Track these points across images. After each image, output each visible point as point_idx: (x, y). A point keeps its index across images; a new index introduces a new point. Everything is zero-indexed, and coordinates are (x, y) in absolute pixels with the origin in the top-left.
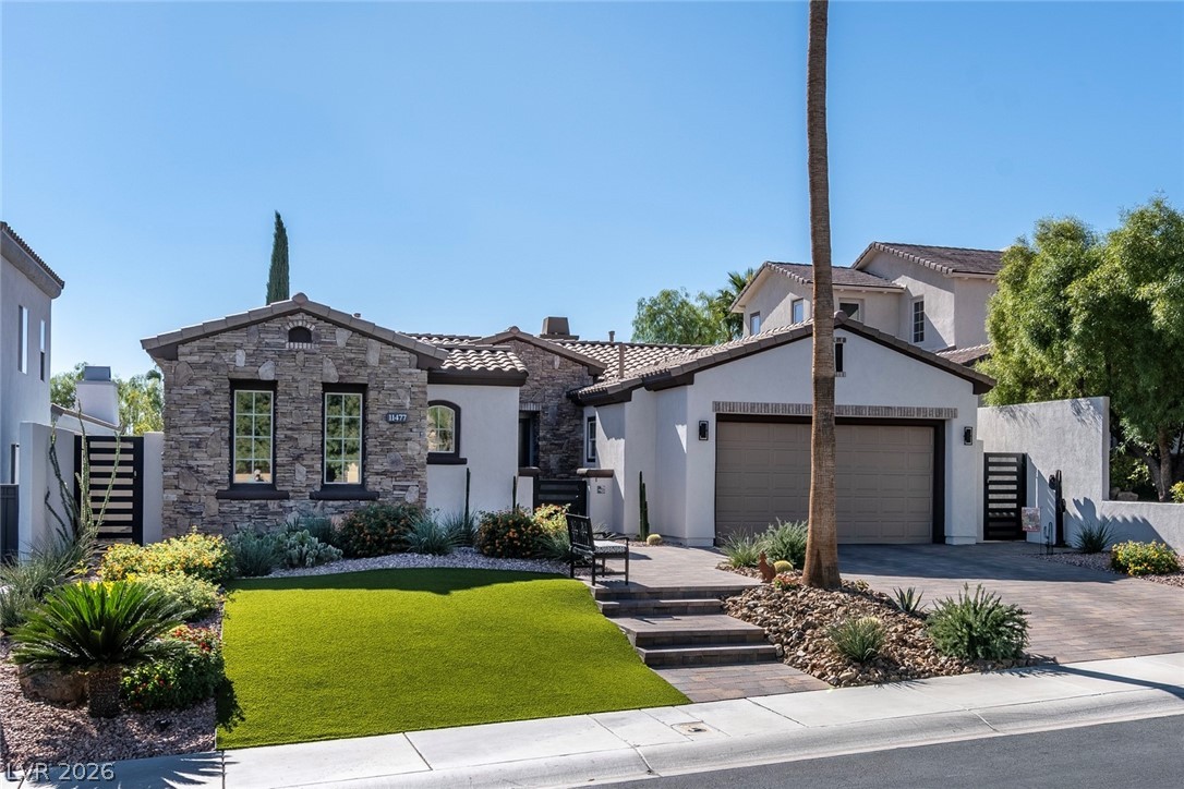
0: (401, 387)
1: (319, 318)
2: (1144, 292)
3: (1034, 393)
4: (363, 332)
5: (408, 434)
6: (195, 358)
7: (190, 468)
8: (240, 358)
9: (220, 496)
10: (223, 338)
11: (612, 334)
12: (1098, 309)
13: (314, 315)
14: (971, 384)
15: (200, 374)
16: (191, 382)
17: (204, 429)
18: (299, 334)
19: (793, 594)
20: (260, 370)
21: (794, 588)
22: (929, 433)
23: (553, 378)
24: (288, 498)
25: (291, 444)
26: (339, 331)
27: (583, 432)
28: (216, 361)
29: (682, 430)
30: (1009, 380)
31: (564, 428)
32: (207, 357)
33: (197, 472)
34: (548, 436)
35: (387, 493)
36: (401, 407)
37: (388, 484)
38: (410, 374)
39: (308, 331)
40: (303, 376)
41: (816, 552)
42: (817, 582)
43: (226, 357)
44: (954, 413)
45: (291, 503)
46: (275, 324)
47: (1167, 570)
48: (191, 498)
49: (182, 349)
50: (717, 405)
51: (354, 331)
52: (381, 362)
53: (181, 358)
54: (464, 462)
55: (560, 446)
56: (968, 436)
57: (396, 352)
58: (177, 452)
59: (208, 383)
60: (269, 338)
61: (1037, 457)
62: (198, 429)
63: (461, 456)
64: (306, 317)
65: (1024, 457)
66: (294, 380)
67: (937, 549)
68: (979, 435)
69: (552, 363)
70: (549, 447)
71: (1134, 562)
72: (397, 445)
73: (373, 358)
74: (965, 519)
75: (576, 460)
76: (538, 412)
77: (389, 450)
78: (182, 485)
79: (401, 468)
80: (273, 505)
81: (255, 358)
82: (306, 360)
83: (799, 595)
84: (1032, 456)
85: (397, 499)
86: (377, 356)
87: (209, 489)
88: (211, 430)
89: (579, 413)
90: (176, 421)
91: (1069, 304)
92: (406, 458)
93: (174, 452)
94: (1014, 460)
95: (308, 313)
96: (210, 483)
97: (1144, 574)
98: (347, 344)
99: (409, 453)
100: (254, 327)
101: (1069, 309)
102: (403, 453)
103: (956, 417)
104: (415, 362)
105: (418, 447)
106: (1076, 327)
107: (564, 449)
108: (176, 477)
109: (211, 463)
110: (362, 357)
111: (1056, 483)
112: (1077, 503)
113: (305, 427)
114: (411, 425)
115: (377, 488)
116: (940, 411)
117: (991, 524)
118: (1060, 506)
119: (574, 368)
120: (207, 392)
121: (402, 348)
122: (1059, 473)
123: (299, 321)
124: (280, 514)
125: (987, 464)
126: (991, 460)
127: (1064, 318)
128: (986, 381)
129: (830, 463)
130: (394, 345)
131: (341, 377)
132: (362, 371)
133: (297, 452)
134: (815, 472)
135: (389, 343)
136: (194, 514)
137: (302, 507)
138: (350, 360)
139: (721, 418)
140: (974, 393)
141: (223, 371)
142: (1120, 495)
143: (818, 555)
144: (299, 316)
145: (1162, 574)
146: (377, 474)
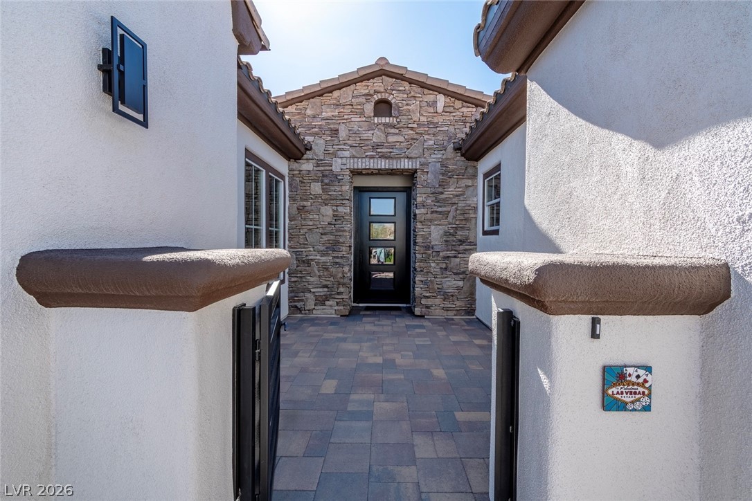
23: (436, 125)
27: (476, 195)
31: (451, 191)
34: (429, 201)
55: (446, 214)
69: (434, 103)
70: (429, 216)
75: (466, 233)
76: (415, 171)
89: (470, 171)
107: (450, 219)
119: (465, 110)
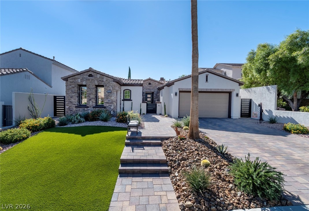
0: (110, 86)
1: (94, 72)
2: (294, 54)
3: (254, 85)
4: (103, 75)
5: (111, 95)
6: (71, 81)
7: (70, 102)
8: (79, 80)
9: (76, 107)
10: (76, 77)
11: (170, 80)
12: (279, 61)
13: (93, 72)
14: (238, 84)
15: (72, 84)
16: (70, 85)
17: (73, 94)
18: (90, 76)
19: (183, 142)
20: (83, 83)
21: (184, 139)
22: (228, 94)
23: (156, 86)
24: (88, 107)
25: (89, 97)
26: (98, 75)
28: (75, 81)
29: (172, 94)
30: (247, 83)
31: (158, 95)
32: (73, 80)
33: (71, 102)
35: (107, 107)
36: (110, 90)
37: (107, 105)
38: (112, 83)
39: (92, 75)
40: (91, 84)
41: (191, 128)
42: (192, 137)
43: (77, 80)
44: (234, 90)
45: (88, 109)
46: (86, 74)
47: (306, 133)
48: (71, 107)
49: (69, 79)
50: (179, 89)
51: (101, 75)
52: (106, 81)
53: (68, 81)
54: (132, 100)
55: (157, 98)
56: (237, 95)
57: (109, 79)
58: (68, 99)
59: (73, 85)
60: (85, 76)
61: (254, 100)
62: (72, 94)
63: (131, 99)
64: (92, 72)
65: (251, 100)
66: (89, 85)
67: (229, 120)
68: (240, 95)
69: (156, 83)
70: (155, 97)
71: (293, 130)
72: (110, 97)
73: (105, 80)
74: (236, 113)
76: (154, 92)
77: (108, 98)
78: (69, 105)
79: (110, 102)
80: (86, 109)
81: (82, 80)
82: (92, 81)
83: (185, 142)
84: (252, 99)
85: (109, 108)
86: (105, 79)
87: (74, 106)
88: (74, 94)
90: (68, 93)
91: (269, 61)
92: (111, 100)
93: (67, 99)
94: (248, 100)
95: (92, 71)
96: (74, 104)
97: (297, 133)
98: (100, 77)
99: (112, 99)
100: (82, 74)
101: (269, 62)
102: (111, 99)
103: (234, 91)
104: (113, 81)
105: (114, 98)
106: (271, 67)
108: (68, 103)
109: (74, 101)
110: (102, 80)
111: (260, 106)
112: (266, 111)
113: (91, 94)
114: (112, 93)
115: (105, 106)
116: (230, 90)
117: (242, 114)
118: (261, 111)
119: (160, 84)
120: (73, 87)
121: (110, 78)
122: (261, 103)
123: (90, 73)
124: (87, 111)
125: (242, 101)
126: (243, 100)
127: (267, 65)
128: (242, 83)
129: (196, 102)
130: (109, 77)
131: (98, 84)
132: (102, 83)
133: (90, 99)
134: (192, 104)
135: (108, 77)
136: (71, 110)
137: (91, 109)
138: (100, 80)
139: (180, 92)
140: (239, 86)
141: (76, 83)
142: (280, 109)
143: (192, 129)
144: (90, 72)
145: (304, 134)
146: (106, 103)
